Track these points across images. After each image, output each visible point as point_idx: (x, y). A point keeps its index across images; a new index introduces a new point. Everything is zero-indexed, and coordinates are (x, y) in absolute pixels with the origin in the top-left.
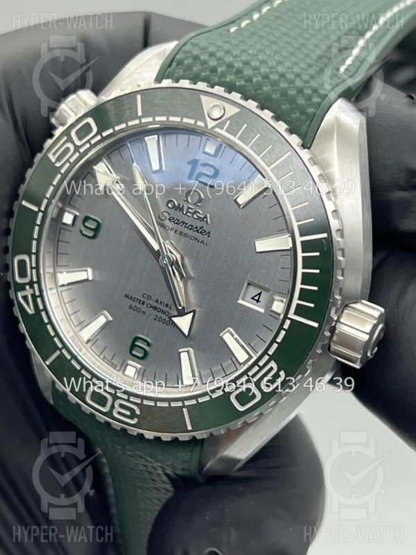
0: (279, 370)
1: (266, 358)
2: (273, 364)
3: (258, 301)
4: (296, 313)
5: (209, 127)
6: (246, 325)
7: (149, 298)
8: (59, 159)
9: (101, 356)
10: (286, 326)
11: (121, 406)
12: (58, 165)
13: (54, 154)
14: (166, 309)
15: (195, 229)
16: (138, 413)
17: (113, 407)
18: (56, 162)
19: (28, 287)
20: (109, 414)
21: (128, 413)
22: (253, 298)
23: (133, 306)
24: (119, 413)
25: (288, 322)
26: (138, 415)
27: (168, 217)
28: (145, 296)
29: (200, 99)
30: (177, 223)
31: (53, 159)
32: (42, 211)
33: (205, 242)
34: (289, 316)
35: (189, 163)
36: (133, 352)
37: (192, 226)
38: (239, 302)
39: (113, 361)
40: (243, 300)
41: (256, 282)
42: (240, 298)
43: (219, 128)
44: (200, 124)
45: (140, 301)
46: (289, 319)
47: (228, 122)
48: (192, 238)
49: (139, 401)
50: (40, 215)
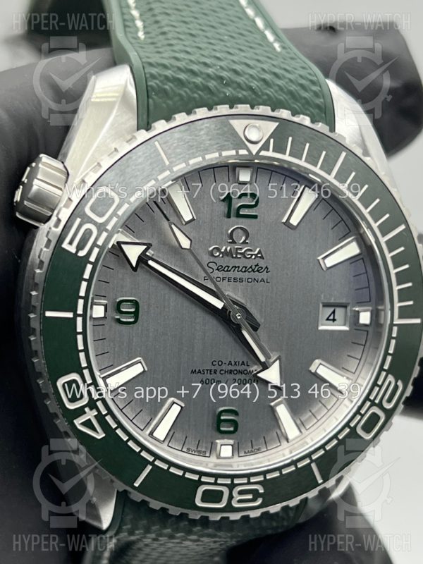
0: (396, 382)
1: (384, 374)
2: (391, 378)
3: (334, 320)
4: (400, 317)
5: (254, 153)
6: (334, 349)
7: (221, 363)
8: (80, 247)
9: (185, 450)
10: (394, 335)
11: (241, 493)
12: (82, 253)
13: (71, 243)
14: (242, 368)
15: (250, 270)
16: (261, 491)
17: (231, 497)
18: (77, 252)
19: (87, 410)
20: (229, 508)
21: (250, 497)
22: (328, 319)
23: (204, 380)
24: (240, 501)
25: (395, 329)
26: (262, 494)
27: (215, 267)
28: (214, 363)
29: (230, 125)
30: (227, 271)
31: (72, 249)
32: (80, 315)
33: (265, 280)
34: (395, 323)
35: (223, 200)
36: (222, 429)
37: (246, 268)
38: (321, 328)
39: (199, 449)
40: (322, 325)
41: (332, 301)
42: (320, 324)
43: (265, 150)
44: (243, 152)
45: (211, 371)
46: (396, 325)
47: (272, 140)
48: (250, 280)
49: (261, 478)
50: (79, 320)
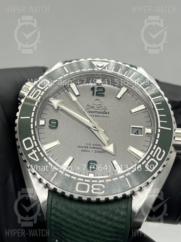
0: (162, 150)
1: (155, 146)
2: (159, 148)
5: (100, 70)
7: (90, 144)
10: (159, 132)
13: (31, 96)
14: (99, 147)
15: (102, 113)
16: (104, 187)
17: (91, 189)
18: (33, 98)
19: (33, 150)
20: (90, 194)
21: (99, 189)
22: (135, 134)
24: (95, 191)
28: (87, 144)
29: (92, 63)
30: (93, 113)
33: (108, 116)
34: (159, 127)
38: (131, 135)
43: (104, 69)
44: (96, 69)
47: (107, 67)
48: (102, 116)
49: (103, 181)
50: (32, 119)
